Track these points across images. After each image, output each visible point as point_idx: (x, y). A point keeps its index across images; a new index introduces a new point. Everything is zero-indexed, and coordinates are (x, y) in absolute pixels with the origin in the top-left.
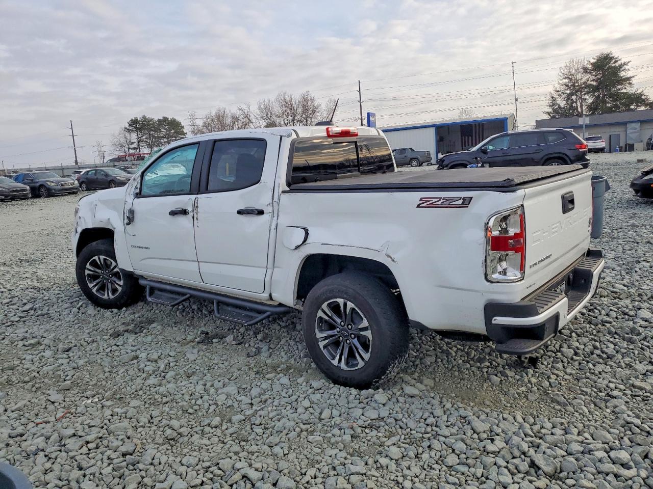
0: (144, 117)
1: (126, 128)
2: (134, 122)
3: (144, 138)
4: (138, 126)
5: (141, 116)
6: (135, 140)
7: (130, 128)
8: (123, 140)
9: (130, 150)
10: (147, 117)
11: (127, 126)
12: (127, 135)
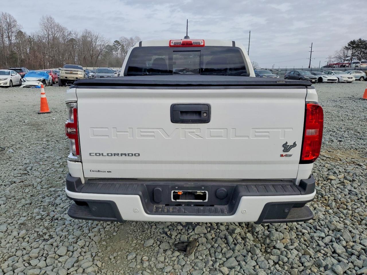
0: (360, 39)
1: (346, 47)
2: (353, 43)
3: (357, 53)
4: (354, 46)
5: (358, 39)
6: (350, 55)
7: (349, 47)
8: (342, 55)
9: (345, 61)
10: (362, 40)
11: (347, 46)
12: (346, 51)
